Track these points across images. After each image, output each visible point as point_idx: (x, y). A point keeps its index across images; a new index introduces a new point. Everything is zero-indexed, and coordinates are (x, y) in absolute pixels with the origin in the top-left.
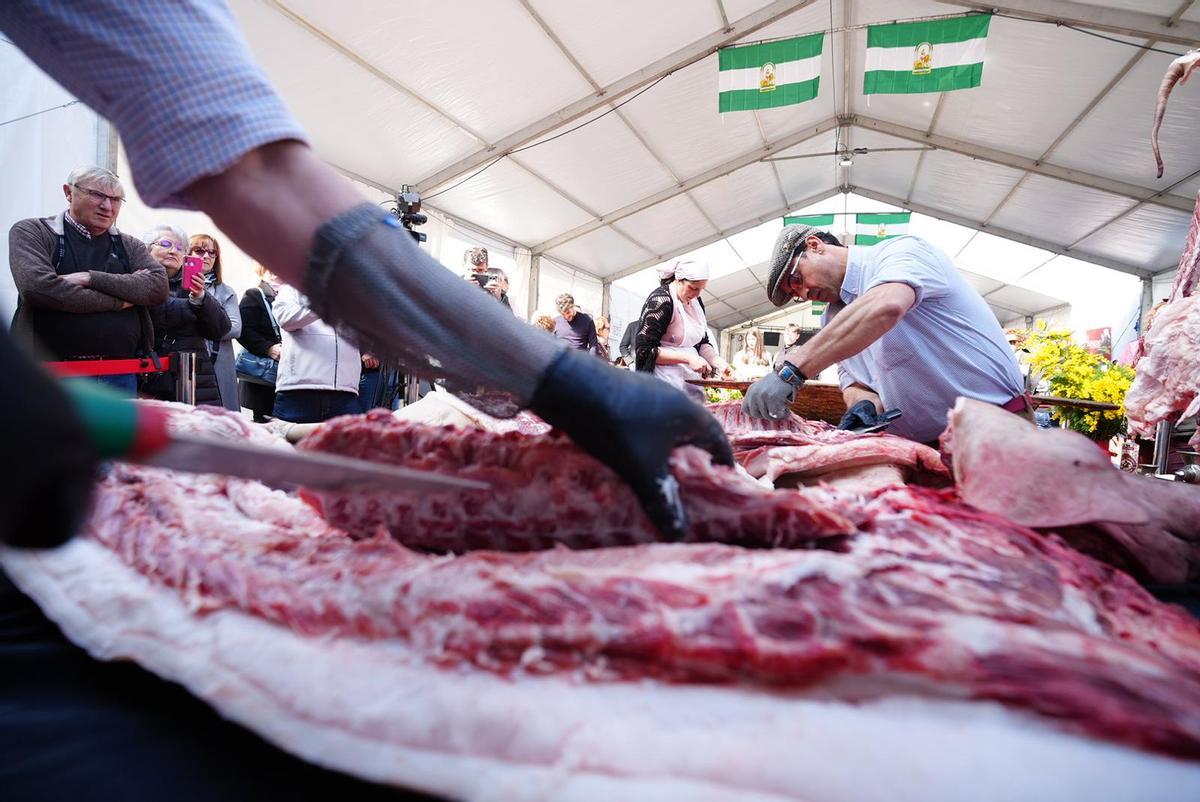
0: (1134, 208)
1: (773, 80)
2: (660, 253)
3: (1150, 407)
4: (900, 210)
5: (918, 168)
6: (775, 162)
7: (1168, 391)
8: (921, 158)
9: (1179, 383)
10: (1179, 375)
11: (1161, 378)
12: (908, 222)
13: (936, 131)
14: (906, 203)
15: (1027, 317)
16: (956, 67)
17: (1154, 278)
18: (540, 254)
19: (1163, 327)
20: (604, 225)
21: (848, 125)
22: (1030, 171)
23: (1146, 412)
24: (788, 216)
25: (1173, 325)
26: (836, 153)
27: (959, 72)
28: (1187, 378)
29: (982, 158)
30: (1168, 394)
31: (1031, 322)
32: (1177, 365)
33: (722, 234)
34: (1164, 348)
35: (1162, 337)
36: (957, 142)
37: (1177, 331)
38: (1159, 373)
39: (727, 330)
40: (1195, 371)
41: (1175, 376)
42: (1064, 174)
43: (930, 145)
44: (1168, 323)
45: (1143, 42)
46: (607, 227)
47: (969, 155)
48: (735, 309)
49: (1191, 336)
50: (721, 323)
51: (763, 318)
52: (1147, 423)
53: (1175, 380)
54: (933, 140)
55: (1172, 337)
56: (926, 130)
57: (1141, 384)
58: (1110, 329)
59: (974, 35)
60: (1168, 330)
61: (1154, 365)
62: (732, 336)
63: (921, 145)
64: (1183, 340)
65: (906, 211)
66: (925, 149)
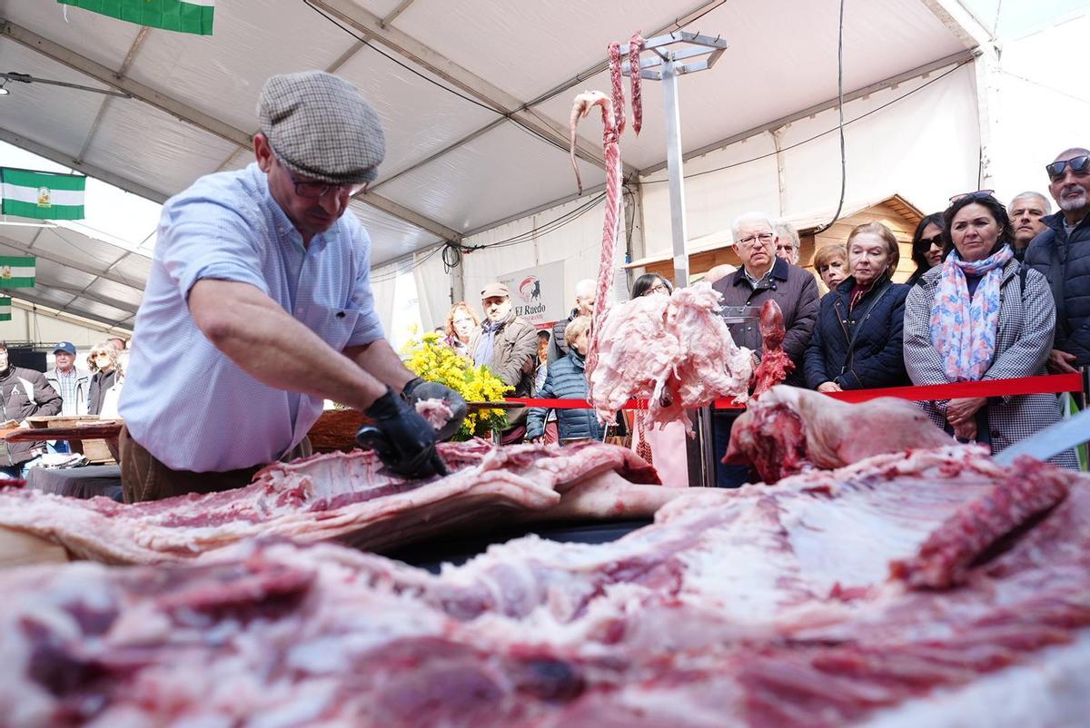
3: (613, 396)
4: (68, 171)
5: (99, 119)
7: (626, 380)
8: (106, 105)
9: (637, 373)
10: (636, 367)
11: (620, 370)
12: (83, 189)
13: (129, 75)
14: (76, 163)
16: (184, 4)
19: (620, 325)
22: (242, 146)
23: (610, 402)
25: (626, 324)
28: (644, 369)
29: (190, 121)
30: (626, 384)
32: (634, 358)
34: (623, 344)
35: (620, 334)
36: (158, 94)
37: (631, 329)
38: (619, 366)
40: (649, 362)
41: (633, 367)
43: (122, 90)
44: (622, 323)
45: (361, 35)
47: (173, 114)
49: (644, 333)
52: (611, 411)
53: (634, 371)
54: (125, 85)
55: (628, 334)
56: (117, 70)
57: (604, 377)
60: (624, 328)
61: (615, 360)
63: (106, 87)
64: (636, 337)
65: (76, 173)
66: (113, 94)
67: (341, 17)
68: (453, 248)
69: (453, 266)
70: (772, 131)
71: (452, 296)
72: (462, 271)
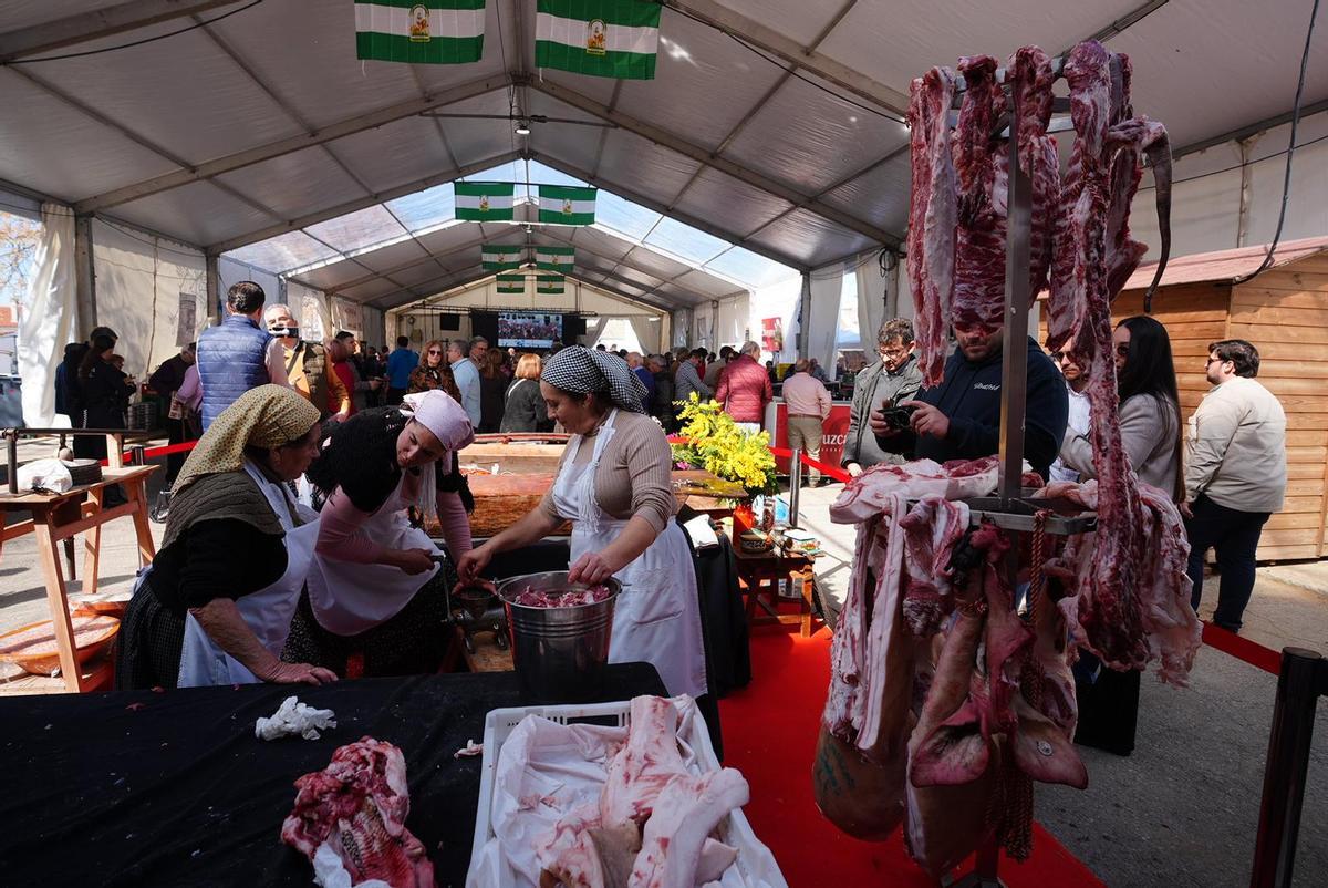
0: (790, 210)
1: (426, 29)
2: (292, 218)
4: (586, 185)
5: (601, 145)
6: (440, 119)
8: (604, 133)
12: (595, 199)
13: (617, 109)
14: (591, 178)
15: (713, 301)
16: (631, 53)
17: (811, 273)
18: (92, 214)
20: (198, 179)
21: (524, 84)
22: (706, 163)
24: (460, 180)
26: (511, 117)
27: (634, 61)
31: (717, 307)
33: (376, 198)
36: (638, 124)
39: (395, 310)
42: (736, 172)
43: (612, 121)
45: (787, 65)
46: (204, 182)
47: (650, 139)
48: (402, 286)
50: (384, 302)
51: (439, 295)
54: (613, 118)
56: (607, 106)
58: (780, 319)
59: (646, 23)
62: (400, 317)
63: (603, 122)
65: (592, 186)
66: (608, 126)
67: (768, 49)
68: (891, 252)
69: (889, 270)
70: (1240, 141)
71: (885, 298)
72: (898, 275)
